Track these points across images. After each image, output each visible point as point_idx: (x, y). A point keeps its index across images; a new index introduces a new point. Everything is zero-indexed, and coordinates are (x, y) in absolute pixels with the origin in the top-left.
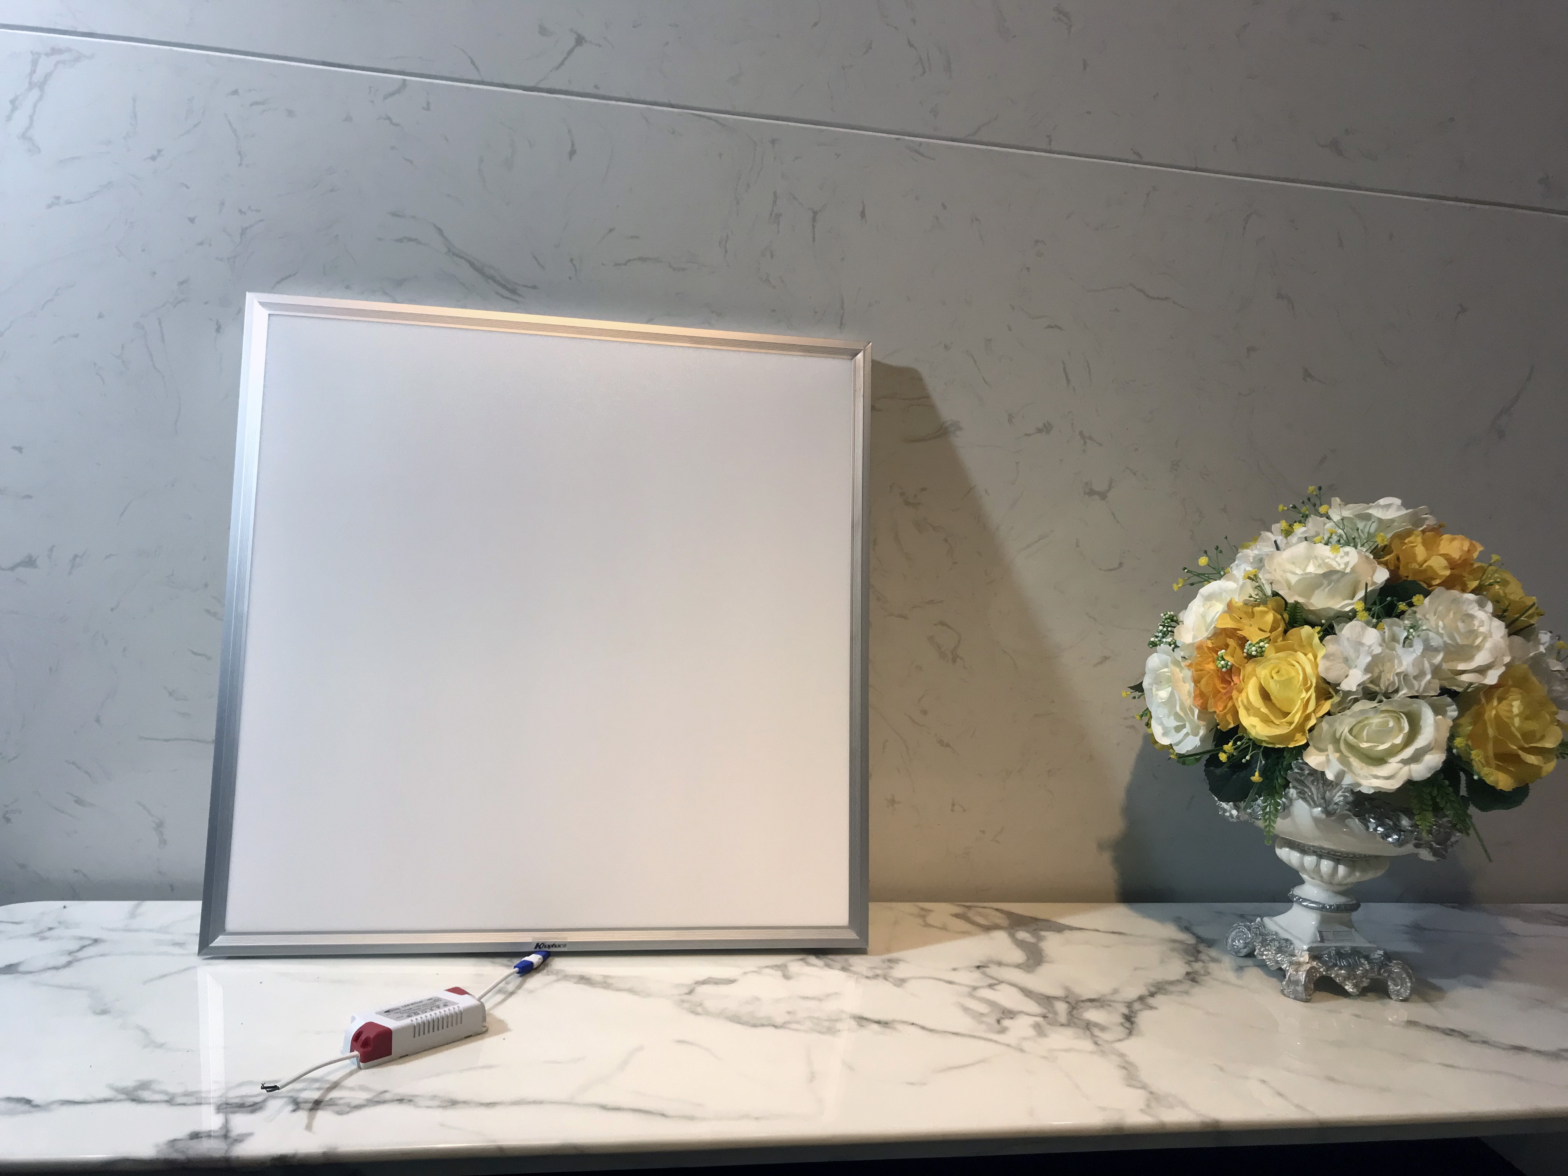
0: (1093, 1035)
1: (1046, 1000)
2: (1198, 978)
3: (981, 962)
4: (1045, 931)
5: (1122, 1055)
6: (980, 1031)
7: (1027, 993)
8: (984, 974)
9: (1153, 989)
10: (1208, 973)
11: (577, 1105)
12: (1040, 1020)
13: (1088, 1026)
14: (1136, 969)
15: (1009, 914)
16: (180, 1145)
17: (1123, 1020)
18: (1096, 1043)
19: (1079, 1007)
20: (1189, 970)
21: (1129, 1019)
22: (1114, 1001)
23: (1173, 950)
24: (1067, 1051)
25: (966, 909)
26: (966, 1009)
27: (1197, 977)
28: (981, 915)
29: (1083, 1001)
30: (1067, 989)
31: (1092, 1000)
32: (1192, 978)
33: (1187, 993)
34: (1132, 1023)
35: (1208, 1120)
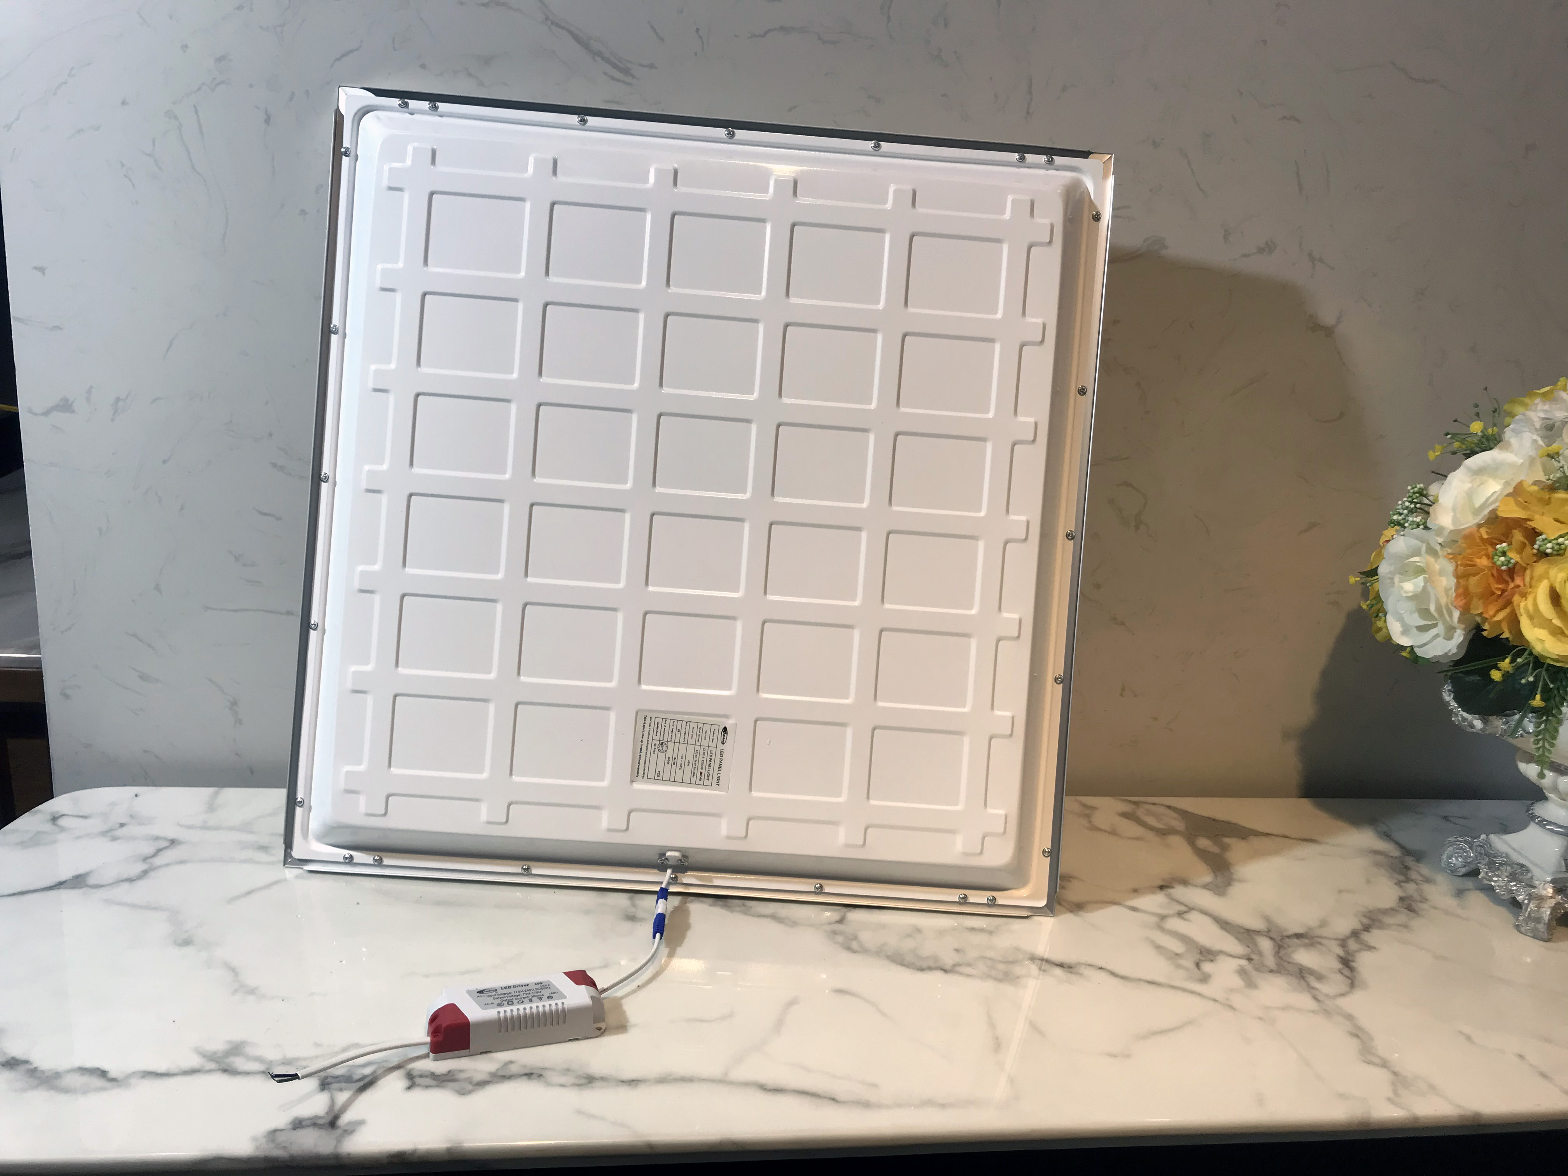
0: (1310, 988)
1: (1246, 935)
2: (1415, 906)
3: (1163, 880)
4: (1228, 837)
5: (1350, 1017)
6: (1179, 978)
7: (1225, 925)
8: (1169, 896)
9: (1366, 921)
10: (1424, 900)
11: (731, 1083)
12: (1243, 962)
13: (1302, 974)
14: (1340, 891)
15: (1184, 814)
16: (281, 1138)
17: (1340, 966)
18: (1315, 998)
19: (1285, 946)
20: (1402, 894)
21: (1347, 962)
22: (1325, 938)
23: (1378, 865)
24: (1286, 1008)
25: (1133, 806)
26: (1158, 948)
27: (1413, 904)
28: (1150, 813)
29: (1289, 937)
30: (1267, 919)
31: (1298, 936)
32: (1408, 905)
33: (1405, 926)
34: (1352, 969)
35: (1468, 1113)
